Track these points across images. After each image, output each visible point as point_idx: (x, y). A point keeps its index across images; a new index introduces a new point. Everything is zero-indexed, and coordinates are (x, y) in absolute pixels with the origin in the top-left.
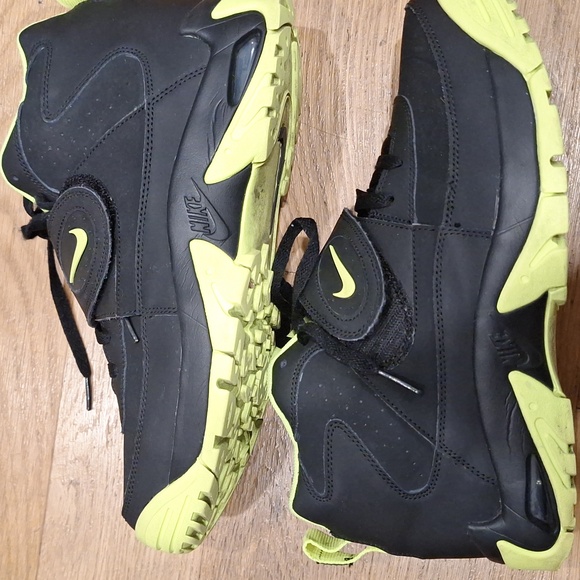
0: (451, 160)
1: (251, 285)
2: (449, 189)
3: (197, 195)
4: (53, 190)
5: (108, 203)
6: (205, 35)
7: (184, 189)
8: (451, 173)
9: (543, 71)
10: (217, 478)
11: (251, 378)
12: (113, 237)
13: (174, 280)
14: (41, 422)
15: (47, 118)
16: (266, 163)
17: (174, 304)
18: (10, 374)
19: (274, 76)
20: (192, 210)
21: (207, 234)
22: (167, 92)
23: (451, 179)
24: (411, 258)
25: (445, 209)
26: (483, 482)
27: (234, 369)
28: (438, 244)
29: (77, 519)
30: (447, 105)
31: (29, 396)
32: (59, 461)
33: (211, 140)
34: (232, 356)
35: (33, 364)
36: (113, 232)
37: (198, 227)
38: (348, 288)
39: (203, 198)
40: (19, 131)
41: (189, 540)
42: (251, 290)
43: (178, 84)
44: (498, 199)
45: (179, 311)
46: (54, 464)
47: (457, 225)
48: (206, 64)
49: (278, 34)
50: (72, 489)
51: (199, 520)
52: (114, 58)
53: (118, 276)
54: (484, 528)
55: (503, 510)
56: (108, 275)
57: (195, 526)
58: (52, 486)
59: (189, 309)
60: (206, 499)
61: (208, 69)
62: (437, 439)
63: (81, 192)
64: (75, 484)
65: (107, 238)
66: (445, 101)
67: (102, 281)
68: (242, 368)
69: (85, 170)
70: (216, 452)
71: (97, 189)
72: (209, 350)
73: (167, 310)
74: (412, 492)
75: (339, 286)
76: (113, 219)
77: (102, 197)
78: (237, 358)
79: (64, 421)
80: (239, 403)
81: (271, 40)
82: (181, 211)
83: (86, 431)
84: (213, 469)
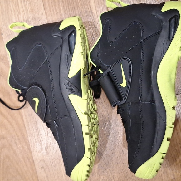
1: (88, 103)
3: (67, 82)
4: (25, 88)
5: (42, 89)
6: (59, 35)
7: (63, 81)
10: (91, 159)
11: (94, 128)
12: (46, 99)
13: (66, 107)
14: (27, 154)
15: (20, 68)
16: (84, 68)
17: (68, 114)
18: (14, 144)
19: (81, 43)
20: (67, 87)
21: (73, 92)
22: (52, 54)
27: (89, 128)
29: (47, 177)
31: (21, 148)
32: (36, 163)
33: (68, 65)
34: (88, 125)
35: (19, 139)
36: (46, 97)
37: (70, 91)
39: (69, 83)
40: (12, 73)
41: (86, 177)
42: (88, 105)
43: (55, 51)
45: (70, 116)
46: (35, 164)
48: (61, 43)
49: (80, 31)
50: (43, 169)
51: (88, 171)
52: (35, 47)
53: (50, 109)
56: (47, 109)
57: (87, 173)
58: (37, 170)
59: (72, 114)
60: (89, 166)
61: (62, 45)
63: (34, 88)
64: (43, 167)
65: (44, 99)
67: (45, 111)
68: (91, 127)
69: (34, 81)
70: (89, 152)
71: (39, 86)
72: (81, 125)
73: (66, 116)
76: (45, 94)
77: (41, 88)
78: (89, 125)
79: (33, 152)
80: (92, 137)
81: (78, 33)
82: (64, 88)
83: (40, 152)
84: (89, 157)
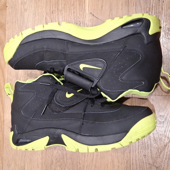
0: (100, 122)
2: (92, 122)
8: (96, 122)
9: (121, 146)
23: (95, 122)
24: (75, 112)
25: (87, 121)
26: (25, 129)
28: (78, 119)
30: (113, 121)
38: (68, 96)
44: (88, 135)
47: (83, 124)
54: (16, 128)
55: (20, 133)
62: (33, 119)
66: (115, 121)
74: (22, 112)
75: (69, 93)
